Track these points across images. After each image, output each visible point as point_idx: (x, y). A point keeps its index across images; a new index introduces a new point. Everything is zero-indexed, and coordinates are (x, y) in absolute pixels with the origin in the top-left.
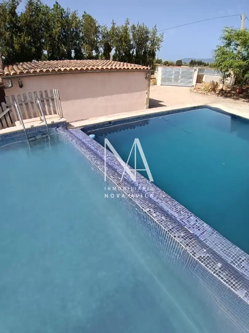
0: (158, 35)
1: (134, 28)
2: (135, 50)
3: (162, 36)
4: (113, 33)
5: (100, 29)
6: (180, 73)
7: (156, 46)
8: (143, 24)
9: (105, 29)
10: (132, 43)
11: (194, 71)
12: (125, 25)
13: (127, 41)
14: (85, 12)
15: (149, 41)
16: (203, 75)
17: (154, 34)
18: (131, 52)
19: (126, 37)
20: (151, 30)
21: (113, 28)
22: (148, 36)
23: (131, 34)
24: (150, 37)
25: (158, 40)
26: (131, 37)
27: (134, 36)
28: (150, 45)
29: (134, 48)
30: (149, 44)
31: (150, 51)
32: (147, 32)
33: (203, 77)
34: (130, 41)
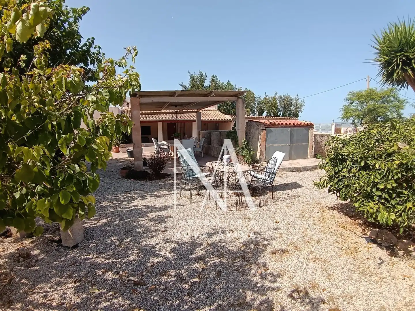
0: (300, 101)
1: (280, 97)
2: (281, 112)
3: (303, 102)
4: (266, 102)
5: (256, 99)
6: (320, 127)
7: (299, 110)
8: (288, 94)
9: (260, 99)
10: (279, 107)
11: (331, 125)
12: (274, 96)
13: (275, 106)
14: (246, 88)
15: (293, 106)
16: (341, 128)
17: (297, 100)
18: (279, 114)
19: (275, 104)
20: (294, 98)
21: (265, 98)
22: (291, 103)
23: (278, 102)
24: (293, 103)
25: (301, 105)
26: (278, 104)
27: (281, 103)
28: (294, 109)
29: (281, 111)
30: (292, 108)
31: (294, 113)
32: (291, 100)
33: (341, 130)
34: (278, 106)
